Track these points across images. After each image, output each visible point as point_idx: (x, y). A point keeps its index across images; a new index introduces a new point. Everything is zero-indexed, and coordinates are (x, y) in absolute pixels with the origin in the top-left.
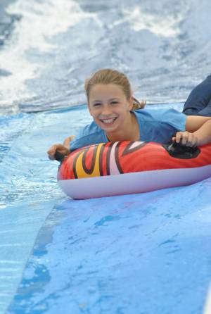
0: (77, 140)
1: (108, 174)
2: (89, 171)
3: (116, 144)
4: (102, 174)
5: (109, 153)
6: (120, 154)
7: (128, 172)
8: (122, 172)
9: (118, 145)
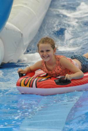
1: (32, 87)
2: (25, 85)
4: (30, 86)
5: (34, 81)
6: (38, 81)
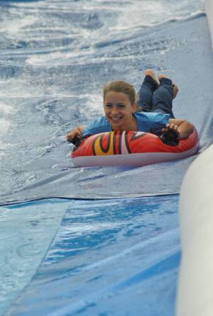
0: (89, 130)
1: (120, 153)
2: (105, 150)
3: (124, 132)
4: (115, 153)
5: (121, 138)
6: (129, 139)
7: (135, 152)
8: (130, 152)
9: (126, 133)
